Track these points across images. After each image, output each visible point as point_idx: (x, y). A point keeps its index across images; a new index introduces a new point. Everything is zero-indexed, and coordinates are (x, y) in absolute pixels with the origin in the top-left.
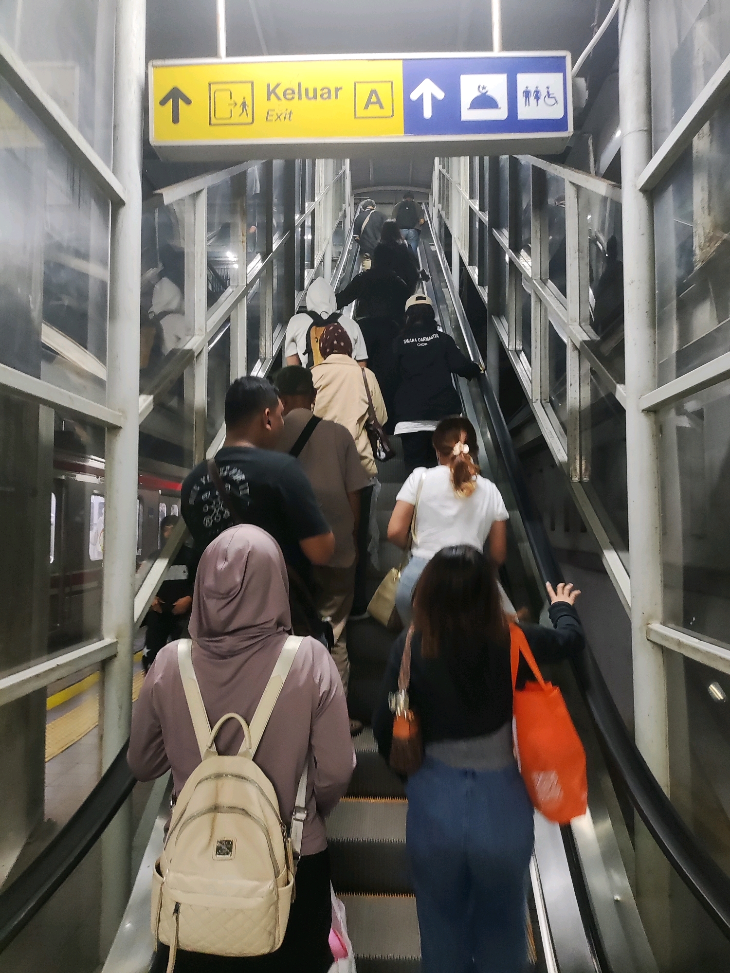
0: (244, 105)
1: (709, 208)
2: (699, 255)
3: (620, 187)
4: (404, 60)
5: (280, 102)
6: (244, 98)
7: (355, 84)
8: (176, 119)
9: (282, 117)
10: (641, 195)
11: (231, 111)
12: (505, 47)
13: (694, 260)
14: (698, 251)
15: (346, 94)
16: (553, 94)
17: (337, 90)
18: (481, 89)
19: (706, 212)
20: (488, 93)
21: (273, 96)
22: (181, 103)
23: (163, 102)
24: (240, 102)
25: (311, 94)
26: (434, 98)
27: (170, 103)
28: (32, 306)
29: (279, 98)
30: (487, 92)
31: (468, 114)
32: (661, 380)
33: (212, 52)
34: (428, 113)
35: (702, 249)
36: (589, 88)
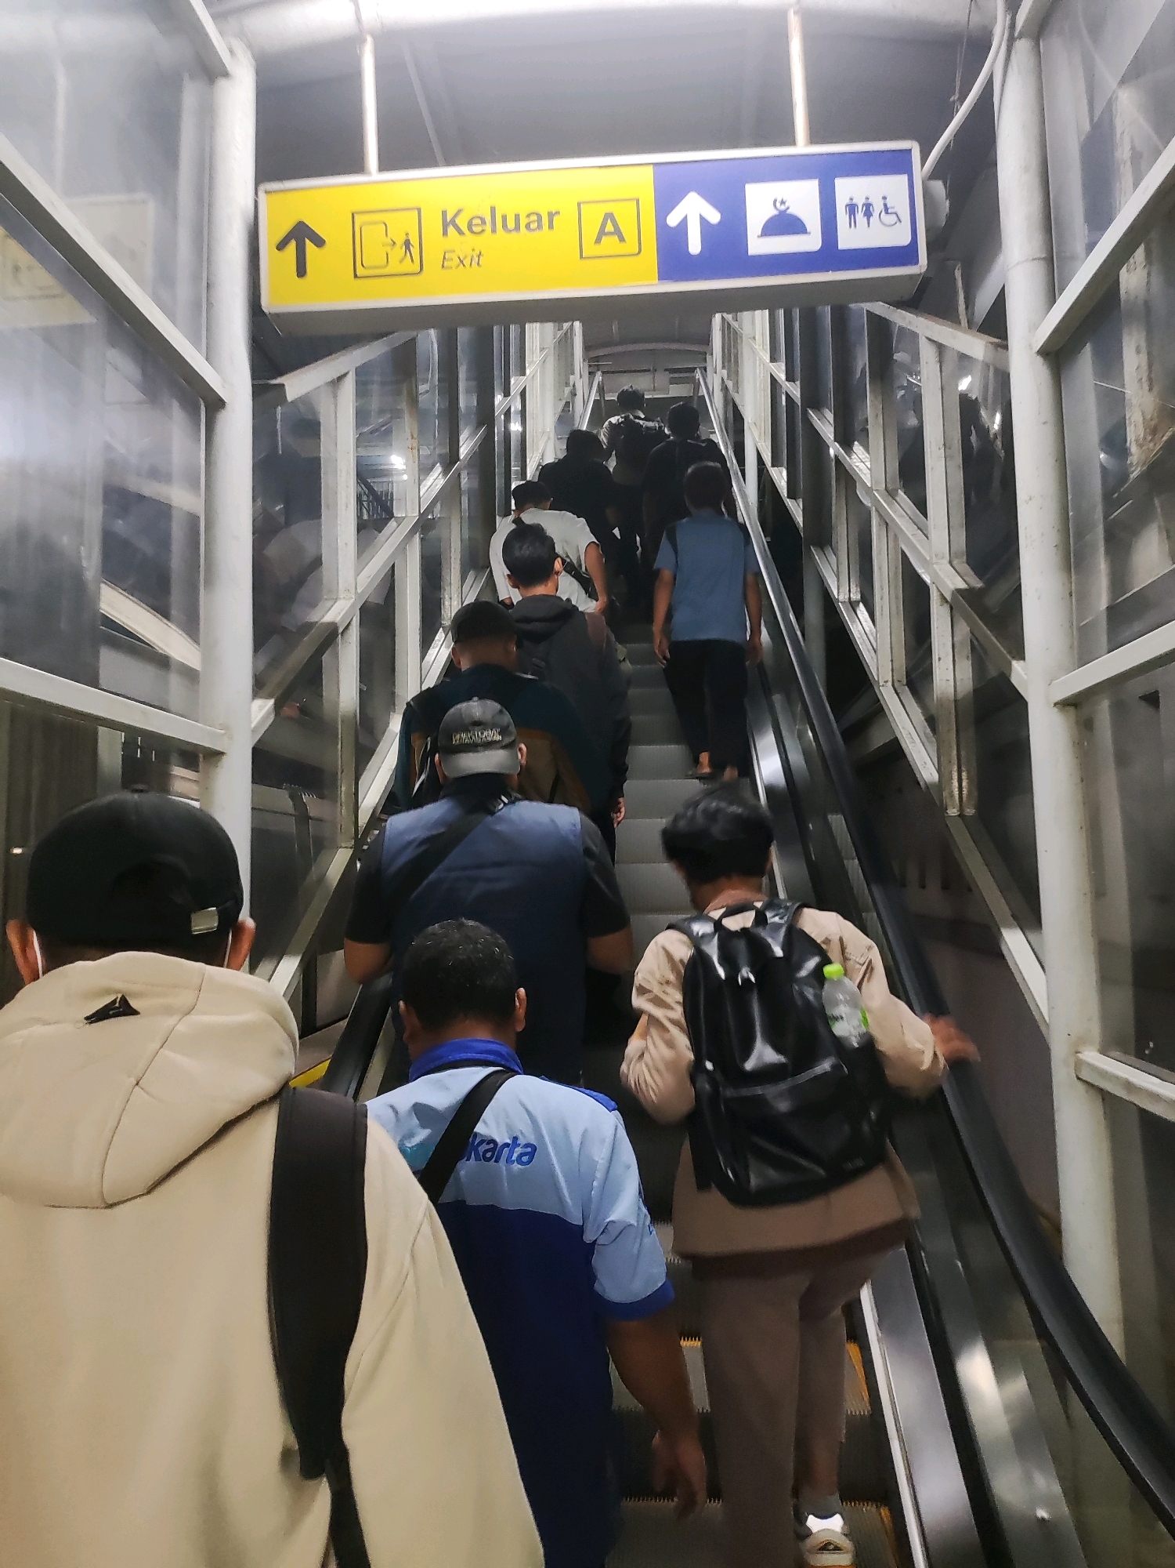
0: (407, 244)
1: (1150, 380)
2: (1137, 456)
3: (1006, 347)
4: (655, 164)
5: (462, 238)
6: (407, 234)
7: (579, 205)
8: (301, 271)
9: (467, 262)
10: (1039, 360)
11: (387, 254)
12: (815, 138)
13: (1129, 462)
14: (1134, 449)
15: (566, 222)
16: (893, 208)
17: (551, 216)
18: (778, 205)
19: (1146, 387)
20: (789, 212)
21: (451, 230)
22: (309, 245)
23: (281, 246)
24: (400, 240)
25: (511, 224)
26: (703, 221)
27: (292, 246)
28: (85, 564)
29: (460, 232)
30: (788, 208)
31: (758, 245)
32: (1083, 656)
33: (356, 165)
34: (695, 246)
35: (1140, 446)
36: (950, 195)
